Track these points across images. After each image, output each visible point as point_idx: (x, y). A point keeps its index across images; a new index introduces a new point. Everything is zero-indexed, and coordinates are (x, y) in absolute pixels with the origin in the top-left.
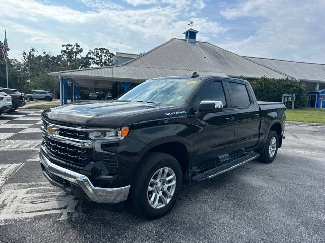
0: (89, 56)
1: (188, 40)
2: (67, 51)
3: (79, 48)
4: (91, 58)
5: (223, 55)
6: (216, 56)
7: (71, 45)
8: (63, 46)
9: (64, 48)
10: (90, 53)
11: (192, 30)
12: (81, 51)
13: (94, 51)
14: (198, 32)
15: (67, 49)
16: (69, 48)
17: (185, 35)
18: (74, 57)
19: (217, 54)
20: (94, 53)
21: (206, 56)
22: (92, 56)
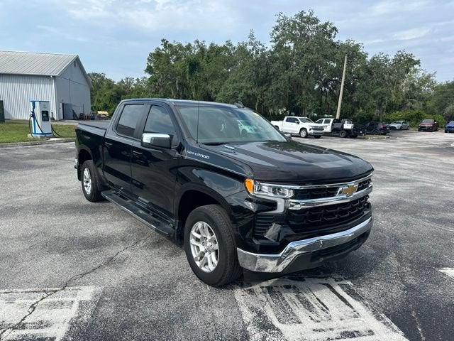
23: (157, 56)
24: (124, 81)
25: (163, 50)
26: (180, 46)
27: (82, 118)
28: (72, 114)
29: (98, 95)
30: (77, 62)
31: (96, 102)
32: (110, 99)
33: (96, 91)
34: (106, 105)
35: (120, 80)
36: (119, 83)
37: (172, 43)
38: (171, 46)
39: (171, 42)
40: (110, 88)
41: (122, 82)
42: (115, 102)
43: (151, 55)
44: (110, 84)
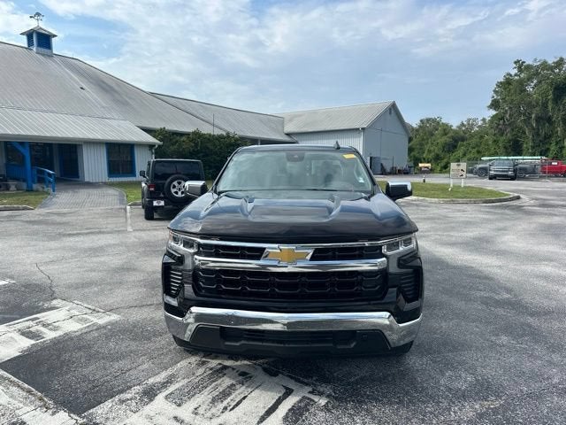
1: (35, 48)
5: (116, 88)
6: (103, 89)
11: (41, 28)
14: (55, 36)
17: (25, 37)
19: (104, 85)
21: (84, 87)
23: (507, 84)
24: (465, 123)
25: (516, 75)
26: (544, 65)
27: (395, 172)
28: (380, 168)
29: (430, 144)
30: (393, 109)
31: (426, 152)
32: (444, 147)
33: (428, 139)
34: (438, 155)
35: (459, 123)
36: (458, 127)
37: (531, 63)
38: (529, 67)
39: (529, 62)
40: (446, 134)
41: (463, 124)
42: (449, 151)
43: (500, 85)
44: (446, 129)
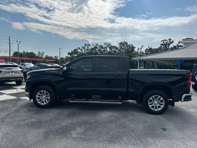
0: (179, 45)
2: (164, 44)
3: (171, 41)
4: (180, 46)
7: (166, 40)
8: (161, 41)
9: (162, 43)
10: (179, 43)
12: (173, 42)
13: (182, 41)
15: (164, 43)
16: (165, 42)
18: (168, 47)
20: (182, 43)
22: (181, 44)
